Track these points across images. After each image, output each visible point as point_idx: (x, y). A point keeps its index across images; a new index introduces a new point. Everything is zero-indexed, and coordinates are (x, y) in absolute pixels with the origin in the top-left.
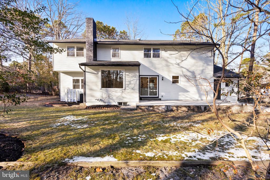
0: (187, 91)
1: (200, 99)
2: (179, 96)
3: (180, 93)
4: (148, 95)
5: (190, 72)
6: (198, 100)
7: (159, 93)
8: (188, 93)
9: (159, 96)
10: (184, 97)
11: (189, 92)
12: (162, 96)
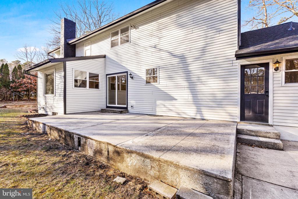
0: (172, 99)
1: (198, 117)
2: (157, 108)
3: (158, 102)
4: (115, 104)
5: (175, 56)
6: (195, 119)
7: (128, 101)
8: (174, 102)
9: (128, 107)
10: (164, 109)
11: (176, 99)
12: (132, 106)
